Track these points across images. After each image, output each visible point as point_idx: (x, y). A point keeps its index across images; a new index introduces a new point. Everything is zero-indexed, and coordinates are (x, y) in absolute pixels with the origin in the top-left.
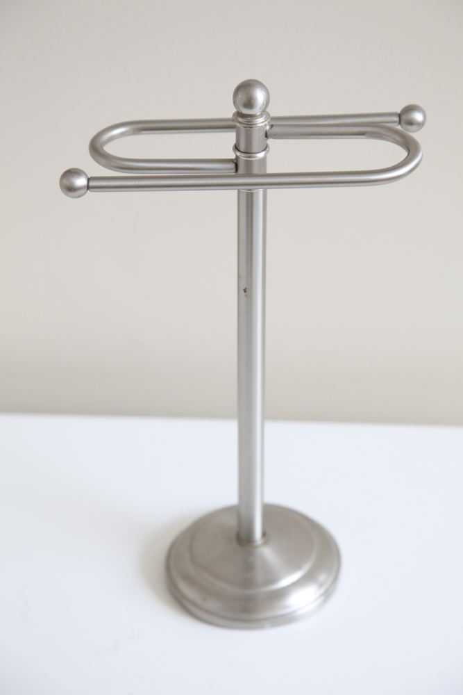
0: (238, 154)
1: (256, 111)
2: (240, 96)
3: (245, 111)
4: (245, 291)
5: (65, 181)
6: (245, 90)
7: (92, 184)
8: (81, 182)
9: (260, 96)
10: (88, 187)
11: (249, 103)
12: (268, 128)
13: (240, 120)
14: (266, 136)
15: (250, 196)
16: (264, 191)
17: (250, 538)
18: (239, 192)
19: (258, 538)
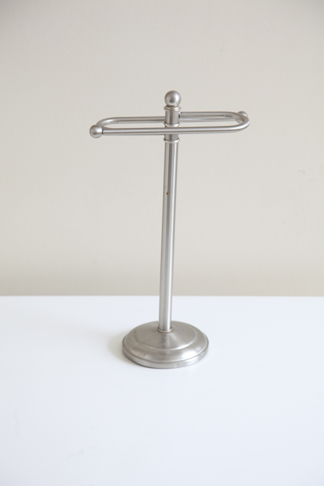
0: (166, 125)
1: (175, 104)
2: (168, 98)
3: (170, 104)
4: (167, 194)
5: (92, 131)
6: (170, 95)
7: (104, 131)
8: (99, 130)
9: (177, 98)
10: (103, 133)
11: (172, 101)
12: (180, 113)
13: (168, 108)
14: (179, 117)
15: (171, 146)
16: (177, 143)
17: (165, 329)
18: (166, 143)
19: (168, 329)
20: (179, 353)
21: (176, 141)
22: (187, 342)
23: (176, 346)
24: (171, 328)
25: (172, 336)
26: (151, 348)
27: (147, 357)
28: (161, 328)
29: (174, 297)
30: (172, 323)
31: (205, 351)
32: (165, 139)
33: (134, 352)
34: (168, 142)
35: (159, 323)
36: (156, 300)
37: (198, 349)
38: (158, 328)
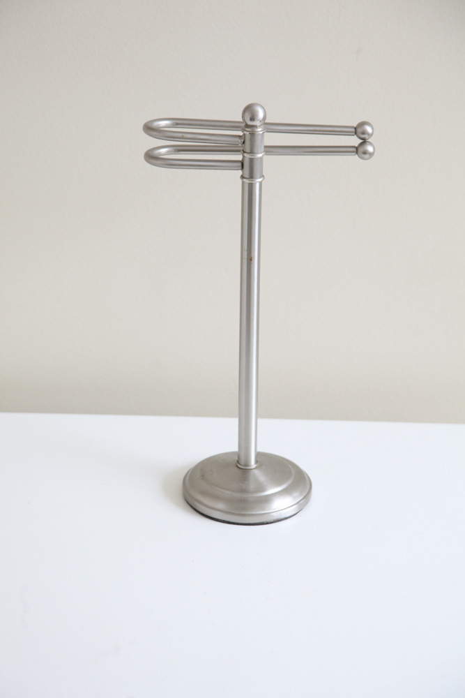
0: (245, 155)
1: (258, 123)
2: (247, 114)
3: (250, 123)
6: (249, 110)
9: (261, 114)
11: (253, 118)
13: (247, 129)
15: (251, 187)
16: (261, 183)
17: (247, 464)
18: (243, 183)
19: (253, 464)
20: (267, 500)
21: (260, 180)
22: (279, 484)
23: (264, 490)
24: (257, 462)
25: (258, 475)
26: (227, 492)
27: (220, 506)
28: (242, 462)
29: (259, 420)
30: (258, 455)
31: (307, 497)
32: (242, 177)
33: (200, 498)
34: (247, 181)
35: (238, 454)
36: (233, 424)
37: (296, 494)
38: (238, 462)
